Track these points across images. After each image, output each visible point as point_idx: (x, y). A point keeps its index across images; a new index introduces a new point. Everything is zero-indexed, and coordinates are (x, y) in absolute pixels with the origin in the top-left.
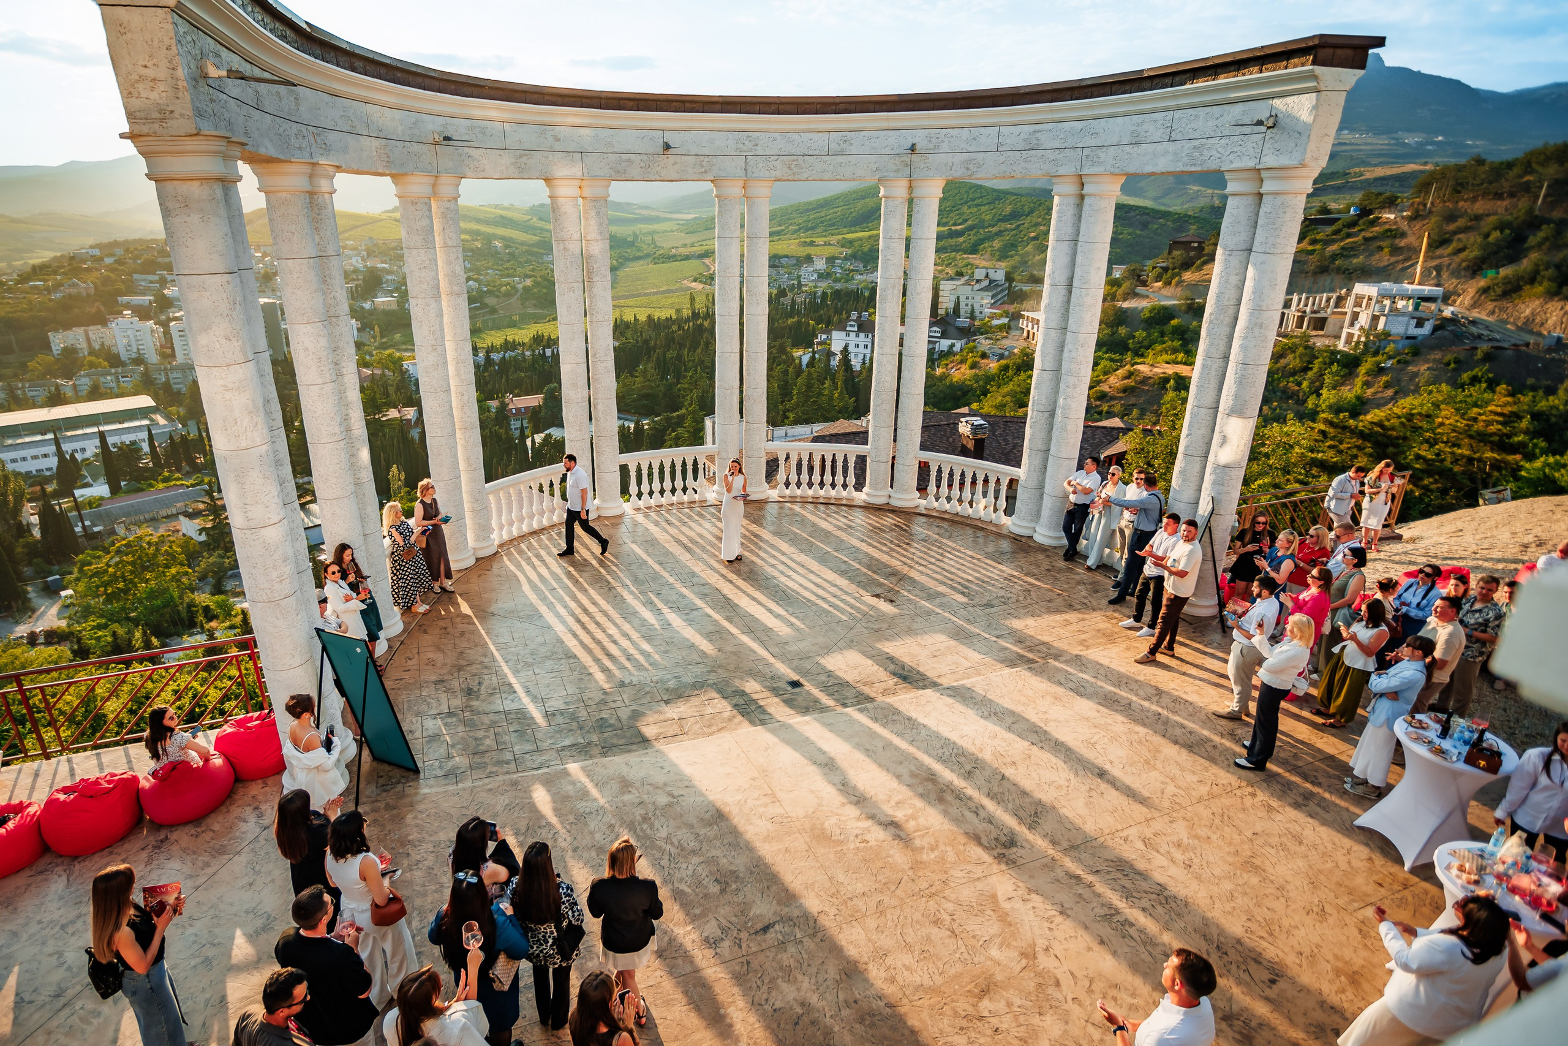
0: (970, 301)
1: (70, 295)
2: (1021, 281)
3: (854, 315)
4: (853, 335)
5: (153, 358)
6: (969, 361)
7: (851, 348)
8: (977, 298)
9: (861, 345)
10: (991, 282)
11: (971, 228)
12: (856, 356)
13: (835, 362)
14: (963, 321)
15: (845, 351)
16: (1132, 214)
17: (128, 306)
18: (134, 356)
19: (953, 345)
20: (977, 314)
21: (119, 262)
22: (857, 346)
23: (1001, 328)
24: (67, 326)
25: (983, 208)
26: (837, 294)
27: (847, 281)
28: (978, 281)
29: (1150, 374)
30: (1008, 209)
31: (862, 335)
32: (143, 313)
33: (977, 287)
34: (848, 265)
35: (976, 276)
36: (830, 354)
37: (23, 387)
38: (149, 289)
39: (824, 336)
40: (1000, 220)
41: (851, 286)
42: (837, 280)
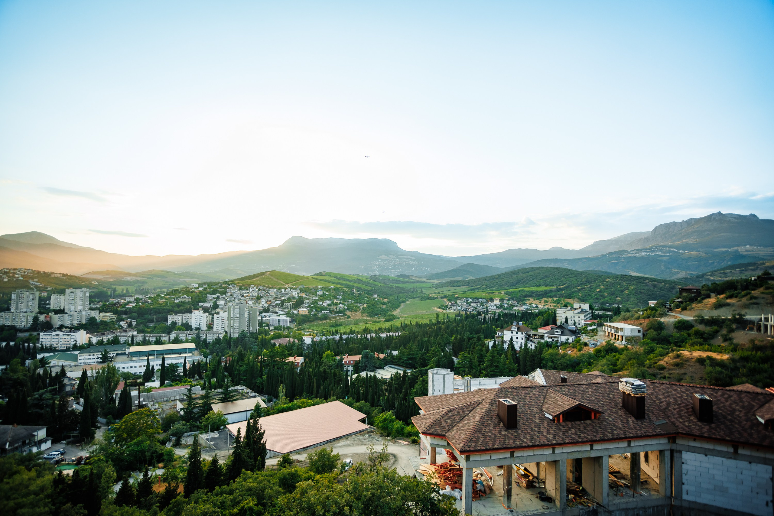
0: (573, 319)
1: (182, 301)
2: (596, 310)
3: (515, 323)
4: (515, 333)
5: (204, 328)
6: (578, 347)
7: (514, 339)
8: (577, 317)
9: (519, 338)
10: (582, 310)
11: (567, 287)
12: (517, 343)
13: (506, 346)
14: (571, 327)
15: (511, 340)
16: (647, 281)
17: (201, 307)
18: (197, 327)
19: (567, 339)
20: (577, 324)
21: (205, 290)
22: (517, 338)
23: (593, 331)
24: (176, 313)
25: (572, 279)
26: (505, 315)
27: (510, 310)
28: (575, 309)
30: (585, 279)
31: (519, 333)
32: (206, 310)
33: (576, 312)
34: (510, 302)
35: (575, 307)
36: (503, 342)
37: (150, 336)
38: (212, 300)
39: (500, 333)
40: (581, 284)
41: (511, 312)
42: (505, 309)
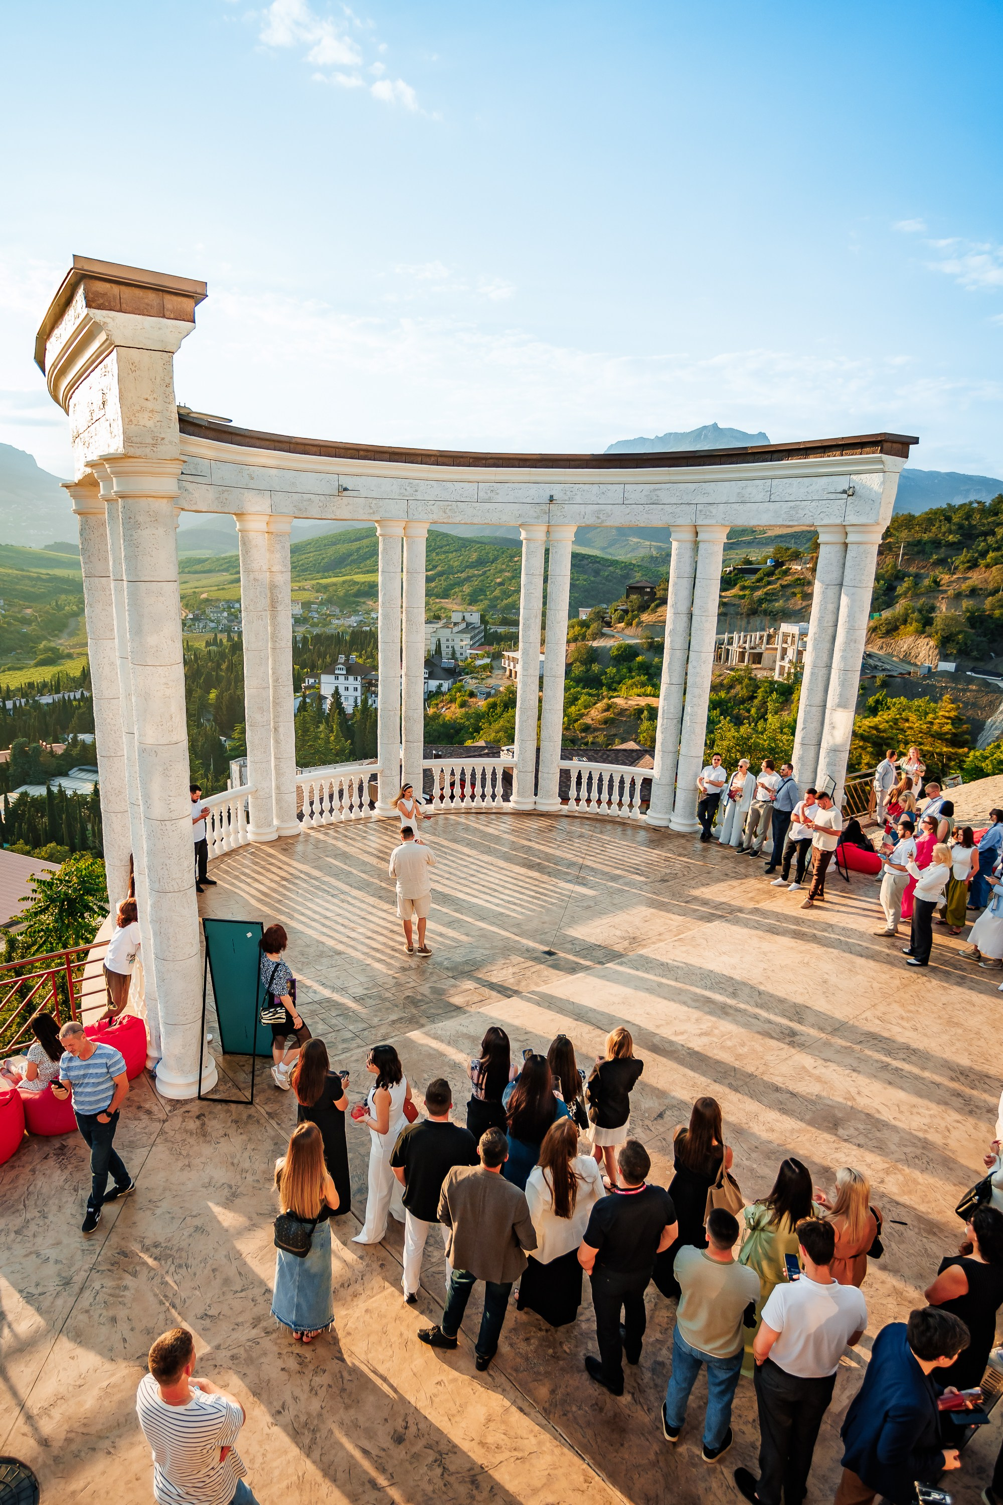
0: (450, 644)
2: (494, 624)
3: (342, 658)
4: (342, 678)
6: (459, 701)
7: (342, 691)
8: (457, 640)
9: (351, 688)
10: (468, 624)
11: (441, 574)
12: (347, 699)
13: (327, 705)
14: (447, 662)
15: (336, 694)
16: (585, 562)
19: (440, 686)
20: (458, 655)
22: (347, 689)
23: (484, 668)
25: (451, 556)
26: (318, 638)
27: (324, 626)
28: (456, 624)
29: (626, 706)
30: (474, 556)
31: (351, 678)
33: (456, 629)
34: (324, 610)
35: (454, 620)
36: (322, 698)
39: (312, 681)
40: (467, 567)
41: (330, 630)
42: (314, 625)
